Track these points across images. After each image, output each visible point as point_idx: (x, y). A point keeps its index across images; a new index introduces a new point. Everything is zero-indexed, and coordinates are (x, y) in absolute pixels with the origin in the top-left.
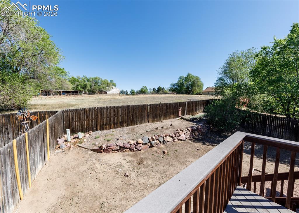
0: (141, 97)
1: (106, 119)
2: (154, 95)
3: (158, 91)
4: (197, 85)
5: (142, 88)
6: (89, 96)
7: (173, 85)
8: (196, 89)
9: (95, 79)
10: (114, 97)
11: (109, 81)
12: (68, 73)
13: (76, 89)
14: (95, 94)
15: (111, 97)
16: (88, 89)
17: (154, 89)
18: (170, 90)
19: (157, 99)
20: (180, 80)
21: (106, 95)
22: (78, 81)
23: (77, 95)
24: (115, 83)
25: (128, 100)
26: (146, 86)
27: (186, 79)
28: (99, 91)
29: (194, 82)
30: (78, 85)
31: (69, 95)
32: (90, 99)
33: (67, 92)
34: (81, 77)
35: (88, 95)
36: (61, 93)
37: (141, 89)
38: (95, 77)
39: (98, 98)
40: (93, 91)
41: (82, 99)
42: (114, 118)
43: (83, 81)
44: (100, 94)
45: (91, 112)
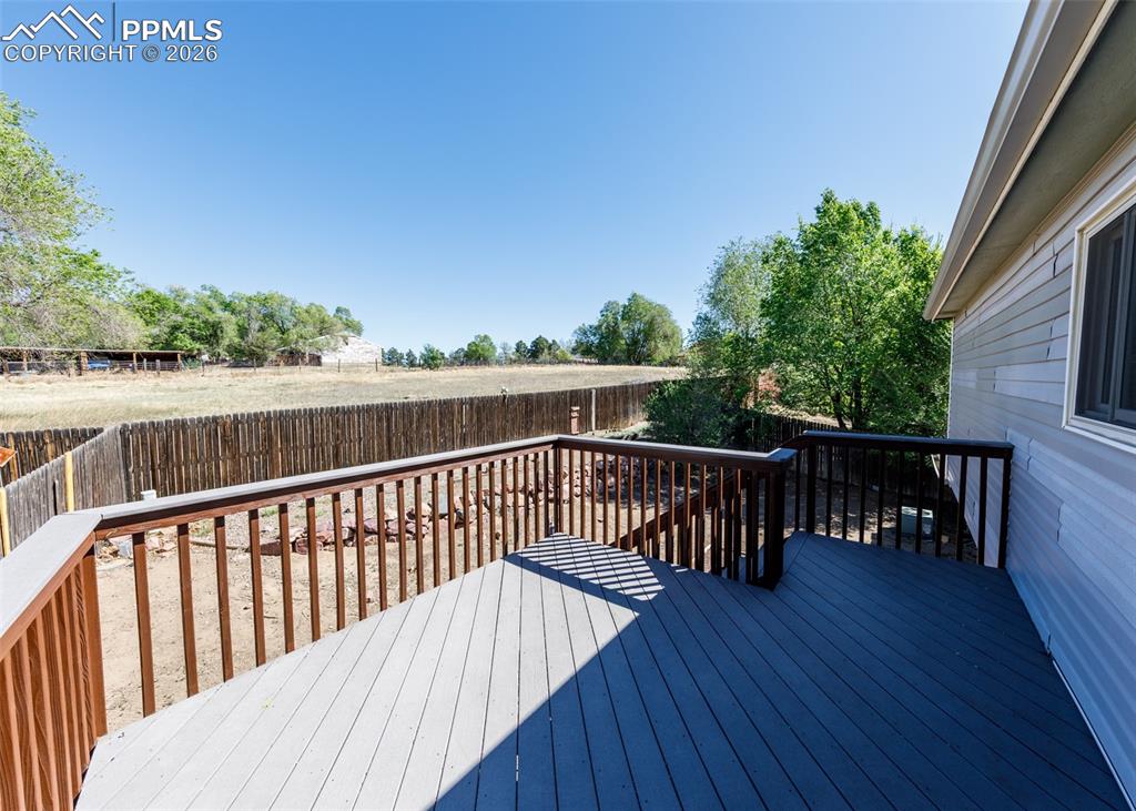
0: (464, 377)
1: (307, 452)
2: (515, 369)
3: (536, 352)
4: (661, 333)
5: (473, 340)
6: (237, 375)
7: (585, 333)
8: (659, 345)
9: (264, 301)
10: (351, 379)
11: (331, 312)
12: (129, 277)
13: (168, 344)
14: (266, 363)
15: (341, 377)
16: (226, 342)
17: (519, 346)
18: (574, 351)
19: (520, 383)
20: (607, 316)
21: (319, 368)
22: (177, 310)
23: (171, 369)
24: (357, 320)
25: (411, 387)
26: (490, 336)
27: (628, 314)
28: (283, 352)
29: (651, 323)
30: (175, 328)
31: (128, 373)
32: (240, 385)
33: (120, 358)
34: (190, 291)
35: (229, 371)
36: (84, 361)
37: (469, 345)
38: (266, 291)
39: (276, 380)
40: (252, 354)
41: (202, 389)
42: (336, 448)
43: (203, 309)
44: (287, 364)
45: (243, 429)
